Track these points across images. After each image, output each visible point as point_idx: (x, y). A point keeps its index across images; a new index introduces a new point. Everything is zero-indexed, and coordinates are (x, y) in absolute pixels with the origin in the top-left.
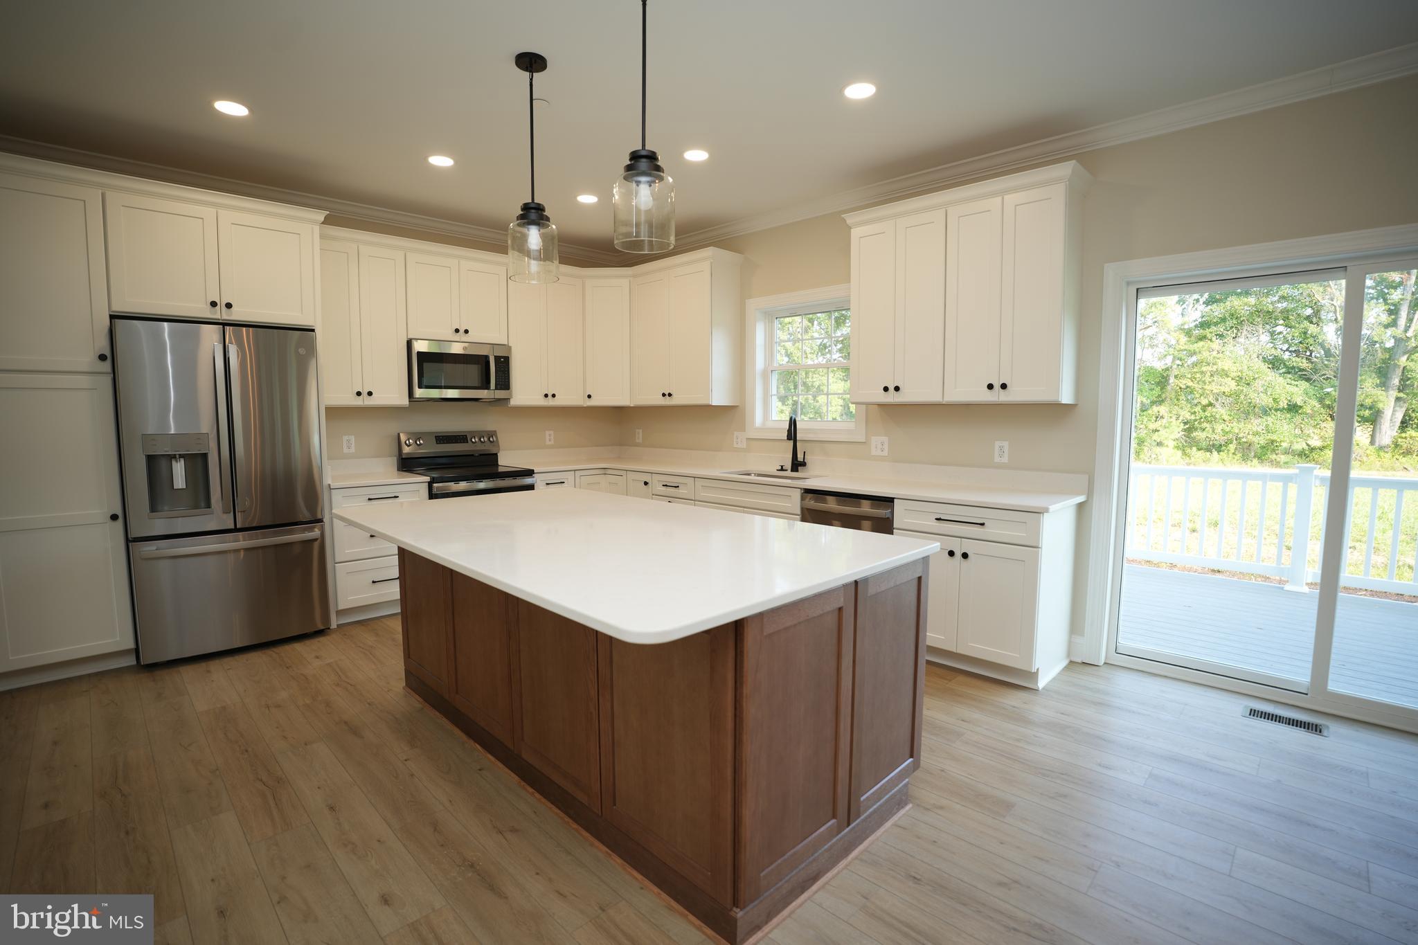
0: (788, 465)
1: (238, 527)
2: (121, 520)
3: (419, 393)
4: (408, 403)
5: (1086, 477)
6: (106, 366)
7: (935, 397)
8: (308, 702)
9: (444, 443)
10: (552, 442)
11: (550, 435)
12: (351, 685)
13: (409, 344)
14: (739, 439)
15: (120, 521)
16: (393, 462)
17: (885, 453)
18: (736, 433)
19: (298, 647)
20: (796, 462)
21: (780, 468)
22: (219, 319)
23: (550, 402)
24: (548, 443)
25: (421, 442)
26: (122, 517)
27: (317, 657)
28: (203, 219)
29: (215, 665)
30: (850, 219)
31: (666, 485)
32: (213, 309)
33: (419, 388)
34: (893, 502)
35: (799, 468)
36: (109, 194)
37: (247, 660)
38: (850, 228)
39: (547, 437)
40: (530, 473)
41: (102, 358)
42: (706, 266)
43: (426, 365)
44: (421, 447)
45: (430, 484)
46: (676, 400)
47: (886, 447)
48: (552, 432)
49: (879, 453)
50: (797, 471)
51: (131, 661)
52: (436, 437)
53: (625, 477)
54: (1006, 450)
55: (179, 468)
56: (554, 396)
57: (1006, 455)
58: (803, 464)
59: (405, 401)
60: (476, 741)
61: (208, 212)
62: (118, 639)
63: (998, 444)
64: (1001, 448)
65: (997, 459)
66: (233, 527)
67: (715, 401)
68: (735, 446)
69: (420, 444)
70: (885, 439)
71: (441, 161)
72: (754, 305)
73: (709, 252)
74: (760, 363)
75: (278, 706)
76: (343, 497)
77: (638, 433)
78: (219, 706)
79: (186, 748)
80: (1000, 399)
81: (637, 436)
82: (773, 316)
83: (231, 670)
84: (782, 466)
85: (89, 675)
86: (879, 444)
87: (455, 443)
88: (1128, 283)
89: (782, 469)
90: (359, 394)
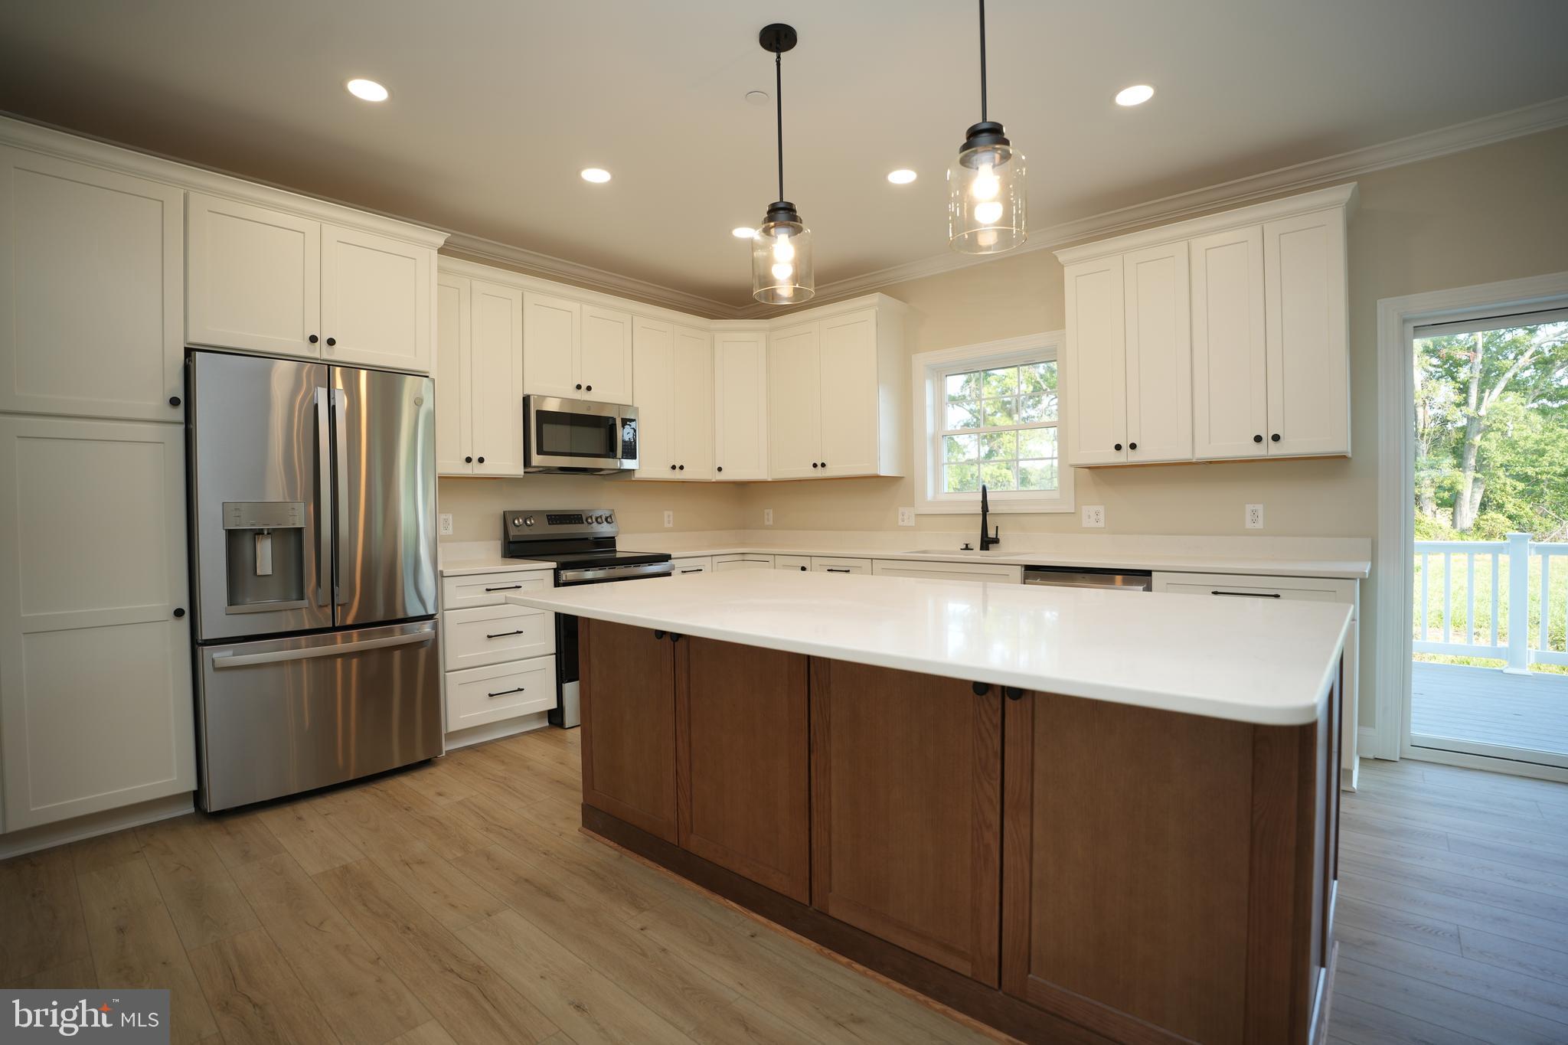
0: (976, 541)
1: (336, 625)
2: (187, 616)
3: (537, 460)
4: (523, 473)
5: (1369, 540)
6: (179, 413)
7: (1182, 454)
8: (459, 855)
9: (557, 524)
10: (671, 525)
11: (669, 516)
12: (506, 829)
13: (526, 400)
14: (906, 516)
15: (186, 618)
16: (496, 546)
17: (1101, 524)
18: (901, 510)
19: (406, 781)
20: (986, 539)
21: (964, 547)
22: (318, 359)
23: (678, 475)
24: (667, 525)
25: (532, 521)
26: (191, 612)
27: (440, 794)
28: (304, 233)
29: (304, 808)
30: (1063, 256)
31: (832, 570)
32: (312, 346)
33: (538, 454)
34: (1151, 575)
35: (990, 545)
36: (192, 196)
37: (346, 801)
38: (1063, 266)
39: (666, 519)
40: (666, 558)
41: (174, 402)
42: (871, 315)
43: (546, 427)
44: (531, 528)
45: (556, 572)
46: (830, 472)
47: (1102, 516)
48: (671, 513)
49: (1092, 524)
50: (988, 549)
51: (190, 809)
52: (548, 516)
53: (772, 563)
54: (1261, 513)
55: (265, 549)
56: (682, 468)
57: (1261, 519)
58: (996, 541)
59: (517, 469)
60: (725, 897)
61: (310, 226)
62: (175, 779)
63: (1249, 508)
64: (1254, 512)
65: (1249, 525)
66: (331, 626)
67: (884, 471)
68: (900, 523)
69: (532, 525)
70: (1101, 509)
71: (596, 176)
72: (921, 361)
73: (875, 298)
74: (930, 429)
75: (421, 862)
76: (457, 587)
77: (768, 514)
78: (337, 866)
79: (316, 928)
80: (1270, 453)
81: (766, 517)
82: (941, 373)
83: (329, 816)
84: (967, 545)
85: (134, 830)
86: (1093, 514)
87: (570, 523)
88: (1405, 321)
89: (967, 548)
90: (469, 460)
